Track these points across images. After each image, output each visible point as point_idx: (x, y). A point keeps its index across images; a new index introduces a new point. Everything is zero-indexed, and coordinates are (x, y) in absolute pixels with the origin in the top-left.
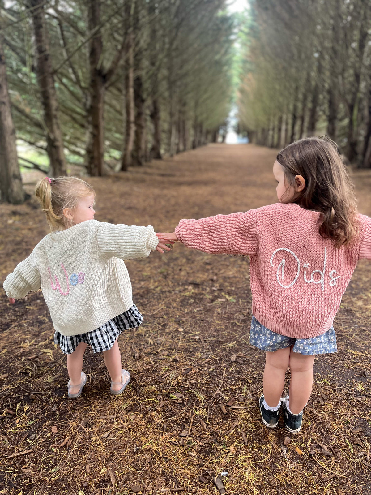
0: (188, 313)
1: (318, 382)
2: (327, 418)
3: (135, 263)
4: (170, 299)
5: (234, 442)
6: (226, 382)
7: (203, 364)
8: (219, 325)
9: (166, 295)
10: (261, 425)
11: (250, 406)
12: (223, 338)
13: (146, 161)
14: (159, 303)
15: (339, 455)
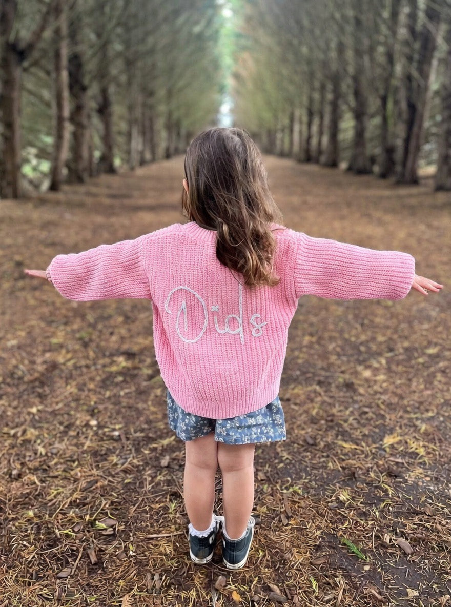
0: (109, 398)
1: (285, 491)
2: (288, 544)
3: (43, 325)
4: (86, 378)
5: (132, 589)
6: (147, 499)
7: (117, 474)
8: (154, 413)
9: (82, 371)
10: (186, 561)
11: (176, 533)
12: (156, 432)
13: (91, 176)
14: (67, 384)
15: (296, 600)
